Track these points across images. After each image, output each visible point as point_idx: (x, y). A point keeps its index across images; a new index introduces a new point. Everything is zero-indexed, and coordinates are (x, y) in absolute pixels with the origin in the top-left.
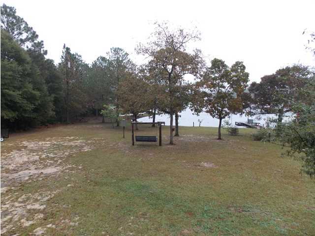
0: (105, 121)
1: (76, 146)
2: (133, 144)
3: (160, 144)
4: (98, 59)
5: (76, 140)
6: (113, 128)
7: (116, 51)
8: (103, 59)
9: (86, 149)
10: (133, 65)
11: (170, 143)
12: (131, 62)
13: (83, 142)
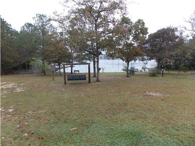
0: (34, 72)
1: (8, 88)
2: (65, 83)
3: (89, 82)
4: (25, 25)
5: (9, 84)
6: (42, 75)
7: (41, 17)
8: (30, 25)
9: (19, 90)
10: (54, 28)
11: (97, 81)
12: (52, 27)
13: (15, 85)
